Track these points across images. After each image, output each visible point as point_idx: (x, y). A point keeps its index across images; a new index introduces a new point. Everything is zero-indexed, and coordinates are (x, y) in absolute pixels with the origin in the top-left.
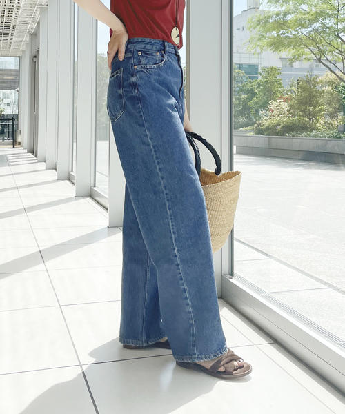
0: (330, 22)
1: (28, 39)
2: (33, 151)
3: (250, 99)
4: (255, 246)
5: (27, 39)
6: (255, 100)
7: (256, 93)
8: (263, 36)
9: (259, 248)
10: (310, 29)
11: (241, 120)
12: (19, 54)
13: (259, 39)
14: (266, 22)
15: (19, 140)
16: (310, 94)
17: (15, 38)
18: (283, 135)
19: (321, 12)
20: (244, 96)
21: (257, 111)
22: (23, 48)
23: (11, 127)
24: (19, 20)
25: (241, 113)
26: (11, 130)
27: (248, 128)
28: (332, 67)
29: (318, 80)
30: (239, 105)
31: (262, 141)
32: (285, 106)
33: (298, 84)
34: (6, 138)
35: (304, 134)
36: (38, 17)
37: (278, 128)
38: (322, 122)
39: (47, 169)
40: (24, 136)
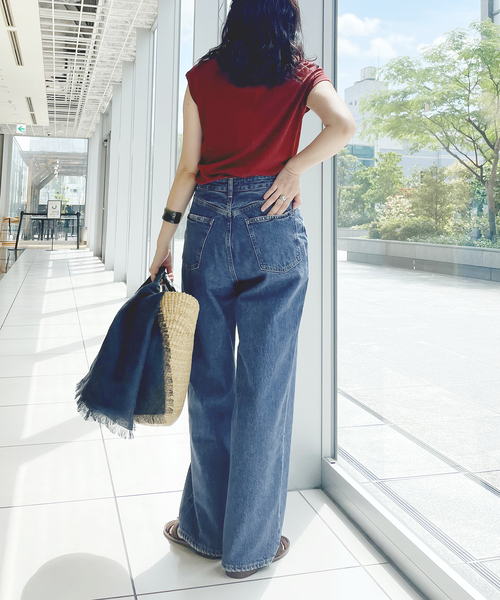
0: (459, 105)
1: (99, 118)
2: (100, 255)
3: (364, 190)
4: (366, 404)
5: (97, 118)
6: (370, 191)
7: (370, 184)
8: (378, 119)
9: (372, 407)
10: (435, 112)
11: (354, 215)
12: (88, 135)
13: (374, 123)
14: (382, 103)
15: (85, 238)
16: (436, 190)
17: (83, 118)
18: (404, 239)
19: (449, 92)
20: (356, 187)
21: (373, 206)
22: (92, 128)
23: (76, 222)
24: (88, 97)
25: (353, 207)
26: (76, 225)
27: (361, 227)
28: (462, 158)
29: (446, 172)
30: (351, 197)
31: (377, 246)
32: (407, 203)
33: (422, 177)
34: (69, 234)
35: (429, 240)
36: (110, 95)
37: (398, 231)
38: (451, 224)
39: (116, 281)
40: (90, 233)
